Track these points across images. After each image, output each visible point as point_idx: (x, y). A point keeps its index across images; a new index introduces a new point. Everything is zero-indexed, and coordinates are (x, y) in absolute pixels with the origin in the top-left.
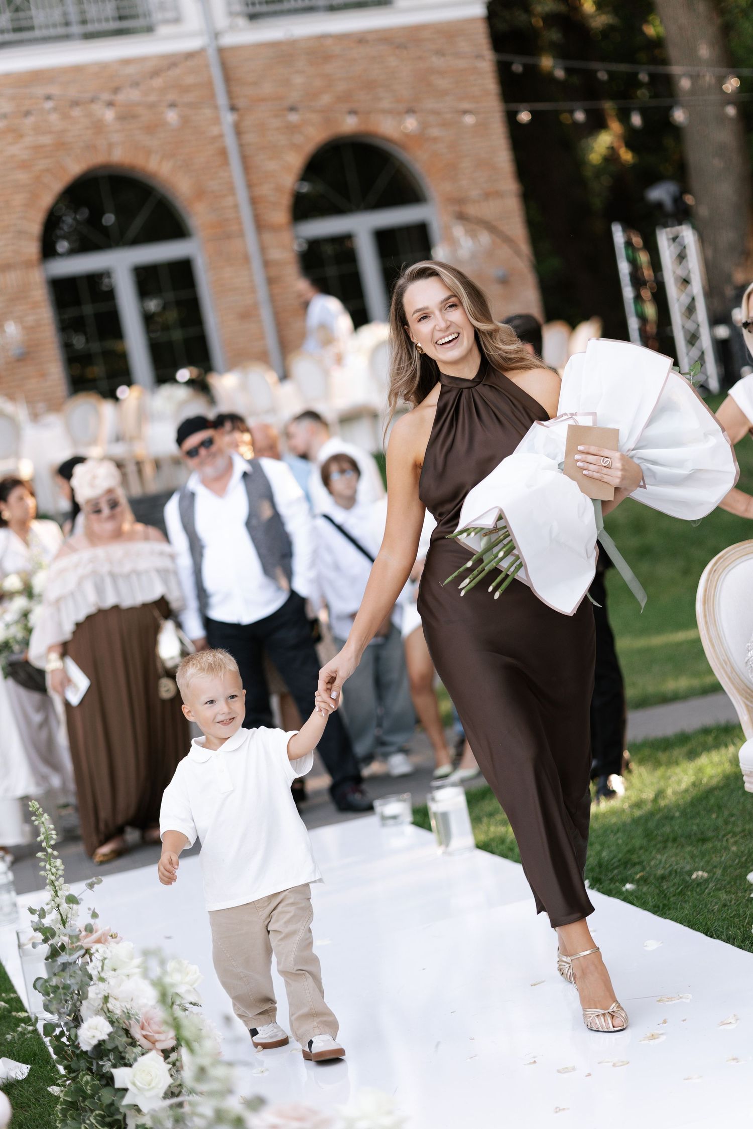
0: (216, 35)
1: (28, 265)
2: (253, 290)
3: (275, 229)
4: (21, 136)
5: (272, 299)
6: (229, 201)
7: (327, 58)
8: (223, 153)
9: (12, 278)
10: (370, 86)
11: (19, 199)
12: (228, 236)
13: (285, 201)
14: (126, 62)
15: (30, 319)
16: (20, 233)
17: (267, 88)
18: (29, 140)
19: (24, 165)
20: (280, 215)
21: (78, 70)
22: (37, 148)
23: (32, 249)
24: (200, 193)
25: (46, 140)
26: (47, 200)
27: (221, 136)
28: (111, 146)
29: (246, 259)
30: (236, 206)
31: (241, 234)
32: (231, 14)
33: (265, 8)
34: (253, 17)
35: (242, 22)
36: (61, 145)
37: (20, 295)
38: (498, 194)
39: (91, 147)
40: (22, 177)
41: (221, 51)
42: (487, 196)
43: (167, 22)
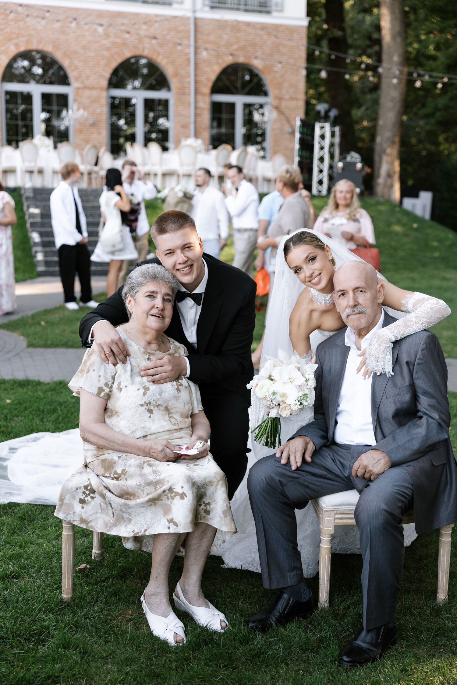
0: (194, 11)
1: (101, 89)
2: (189, 117)
3: (203, 95)
4: (109, 37)
5: (195, 122)
6: (187, 80)
7: (239, 30)
8: (188, 60)
9: (94, 93)
10: (254, 45)
11: (103, 62)
12: (184, 94)
13: (210, 84)
14: (157, 16)
15: (98, 111)
16: (101, 76)
17: (212, 38)
18: (111, 39)
19: (108, 49)
20: (206, 89)
21: (137, 15)
22: (114, 43)
23: (105, 83)
24: (176, 75)
25: (119, 41)
26: (114, 65)
27: (189, 53)
28: (144, 48)
29: (189, 104)
30: (189, 83)
31: (189, 94)
32: (204, 5)
33: (217, 5)
34: (212, 8)
35: (207, 9)
36: (124, 44)
37: (96, 100)
38: (297, 99)
39: (135, 47)
40: (106, 53)
41: (196, 19)
42: (292, 99)
43: (177, 3)
